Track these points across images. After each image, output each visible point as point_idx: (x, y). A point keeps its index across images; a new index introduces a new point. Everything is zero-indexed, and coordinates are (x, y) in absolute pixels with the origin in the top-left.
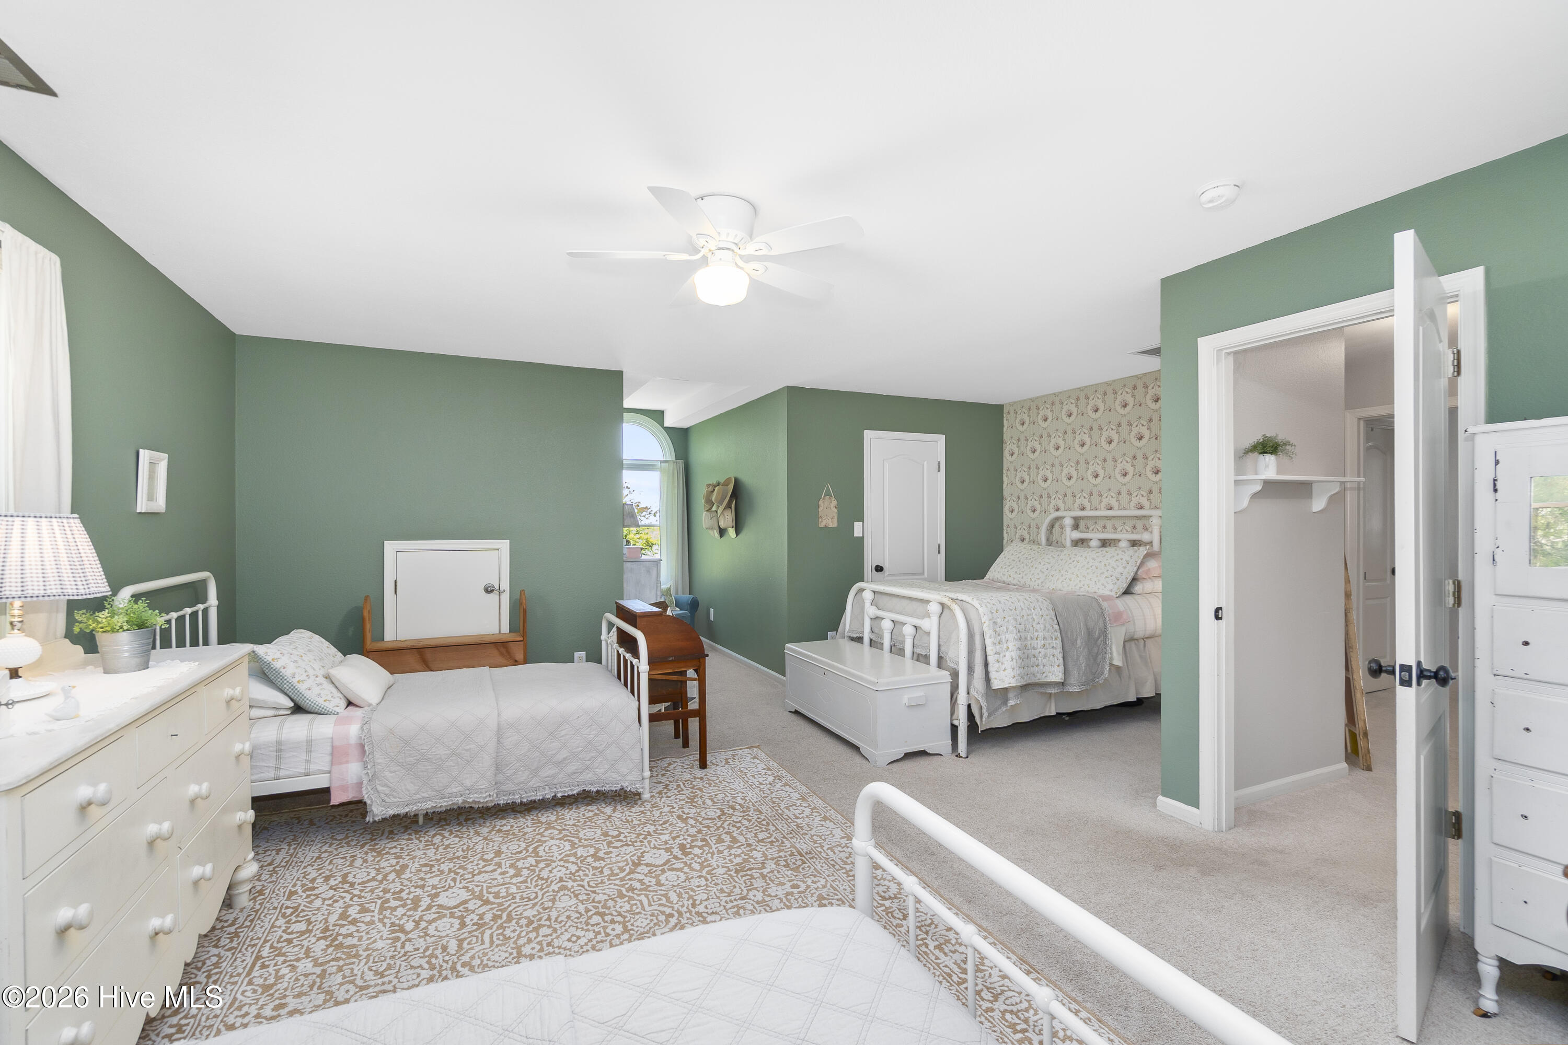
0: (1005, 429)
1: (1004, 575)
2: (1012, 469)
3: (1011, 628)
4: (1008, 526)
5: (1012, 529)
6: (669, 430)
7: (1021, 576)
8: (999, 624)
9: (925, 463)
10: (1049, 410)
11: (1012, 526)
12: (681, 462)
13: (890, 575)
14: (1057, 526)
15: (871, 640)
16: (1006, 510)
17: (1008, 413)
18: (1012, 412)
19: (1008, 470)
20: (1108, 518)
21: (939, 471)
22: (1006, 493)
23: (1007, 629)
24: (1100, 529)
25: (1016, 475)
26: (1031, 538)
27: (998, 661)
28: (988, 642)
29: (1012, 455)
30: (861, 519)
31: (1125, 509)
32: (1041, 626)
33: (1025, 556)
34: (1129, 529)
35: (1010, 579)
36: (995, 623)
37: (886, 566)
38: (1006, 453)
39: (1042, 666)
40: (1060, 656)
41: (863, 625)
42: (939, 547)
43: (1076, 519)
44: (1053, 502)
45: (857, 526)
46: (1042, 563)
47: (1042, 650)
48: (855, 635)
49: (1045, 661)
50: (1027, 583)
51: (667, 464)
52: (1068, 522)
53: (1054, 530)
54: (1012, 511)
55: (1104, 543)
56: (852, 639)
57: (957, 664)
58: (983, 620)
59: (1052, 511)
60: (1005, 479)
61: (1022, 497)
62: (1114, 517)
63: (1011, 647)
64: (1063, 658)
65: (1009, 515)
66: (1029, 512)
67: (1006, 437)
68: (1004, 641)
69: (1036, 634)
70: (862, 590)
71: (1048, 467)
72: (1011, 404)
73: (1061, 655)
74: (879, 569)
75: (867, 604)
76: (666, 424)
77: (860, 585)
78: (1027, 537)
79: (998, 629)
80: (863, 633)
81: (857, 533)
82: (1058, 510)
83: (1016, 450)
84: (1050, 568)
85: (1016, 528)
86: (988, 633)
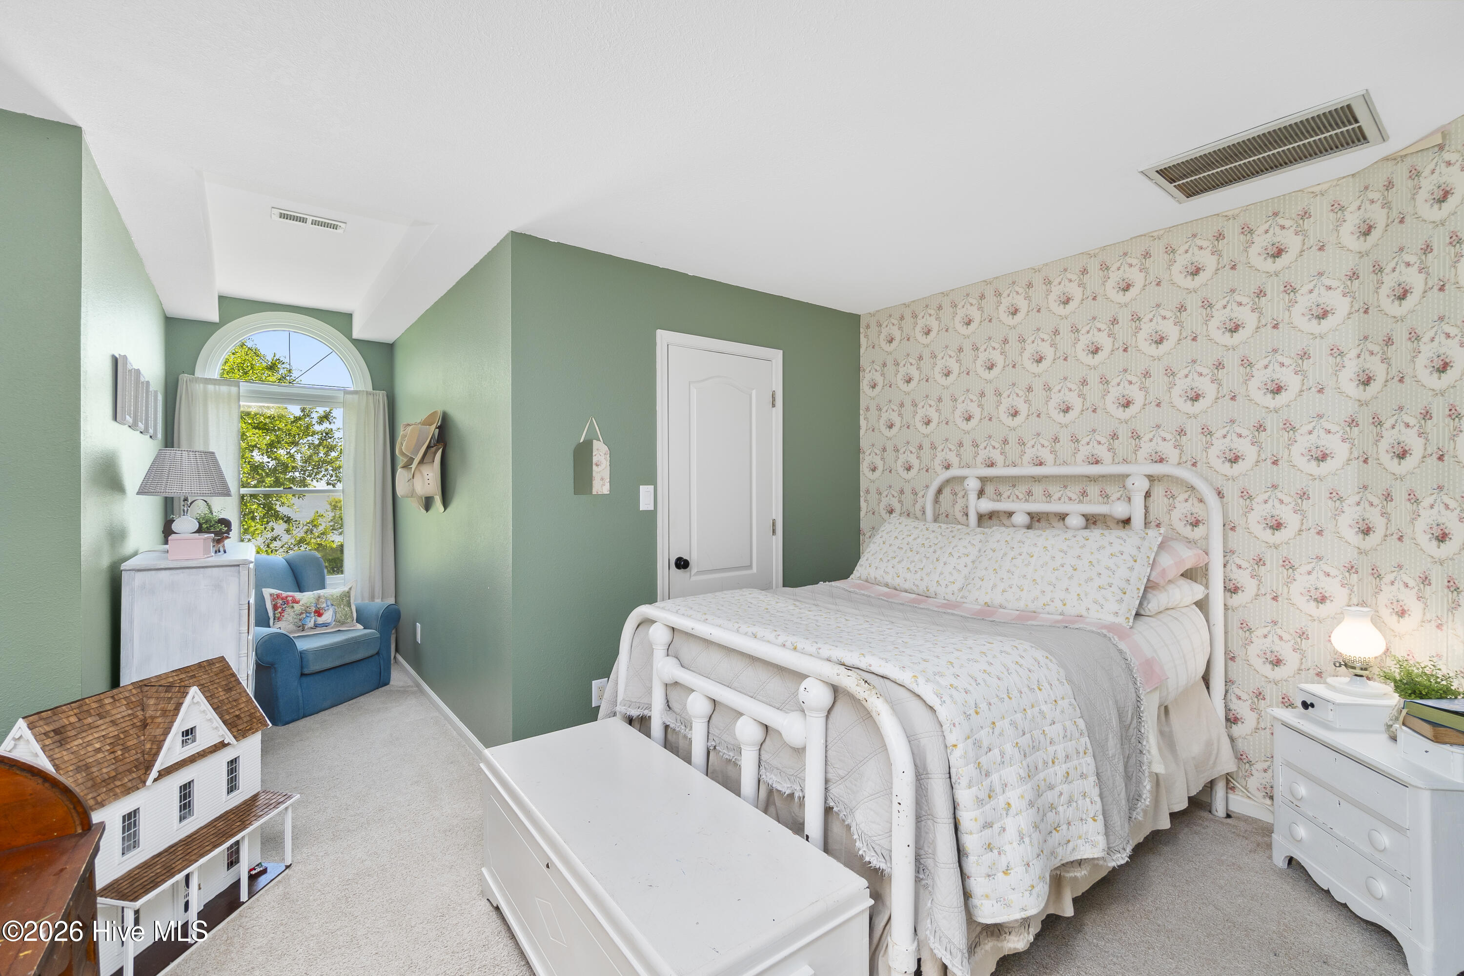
0: (862, 351)
1: (886, 573)
2: (873, 408)
3: (1009, 748)
4: (868, 492)
5: (873, 494)
6: (360, 344)
7: (918, 576)
8: (985, 744)
9: (754, 392)
10: (933, 318)
11: (873, 491)
12: (381, 395)
13: (699, 573)
14: (947, 491)
15: (667, 727)
16: (864, 468)
17: (868, 327)
18: (873, 325)
19: (868, 409)
20: (1036, 479)
21: (774, 405)
22: (864, 443)
23: (1002, 754)
24: (1021, 496)
25: (880, 416)
26: (904, 509)
27: (990, 847)
28: (964, 796)
29: (874, 387)
30: (652, 480)
31: (1065, 463)
32: (1058, 727)
33: (919, 540)
34: (1074, 497)
35: (897, 582)
36: (978, 744)
37: (693, 560)
38: (864, 385)
39: (1064, 827)
40: (1095, 793)
41: (649, 691)
42: (774, 524)
43: (984, 480)
44: (940, 456)
45: (645, 493)
46: (956, 555)
47: (1065, 788)
48: (635, 713)
49: (1070, 812)
50: (932, 590)
51: (356, 397)
52: (973, 485)
53: (941, 497)
54: (874, 470)
55: (1035, 519)
56: (630, 721)
57: (887, 856)
58: (951, 739)
59: (939, 469)
60: (863, 422)
61: (890, 448)
62: (1047, 477)
63: (1016, 804)
64: (1101, 796)
65: (869, 474)
66: (901, 471)
67: (863, 362)
68: (998, 789)
69: (1051, 749)
70: (647, 622)
71: (933, 403)
72: (871, 315)
73: (1096, 791)
74: (682, 564)
75: (659, 652)
76: (356, 335)
77: (644, 610)
78: (897, 506)
79: (983, 760)
80: (649, 707)
81: (645, 503)
82: (948, 467)
83: (880, 380)
84: (970, 565)
85: (880, 494)
86: (963, 772)
